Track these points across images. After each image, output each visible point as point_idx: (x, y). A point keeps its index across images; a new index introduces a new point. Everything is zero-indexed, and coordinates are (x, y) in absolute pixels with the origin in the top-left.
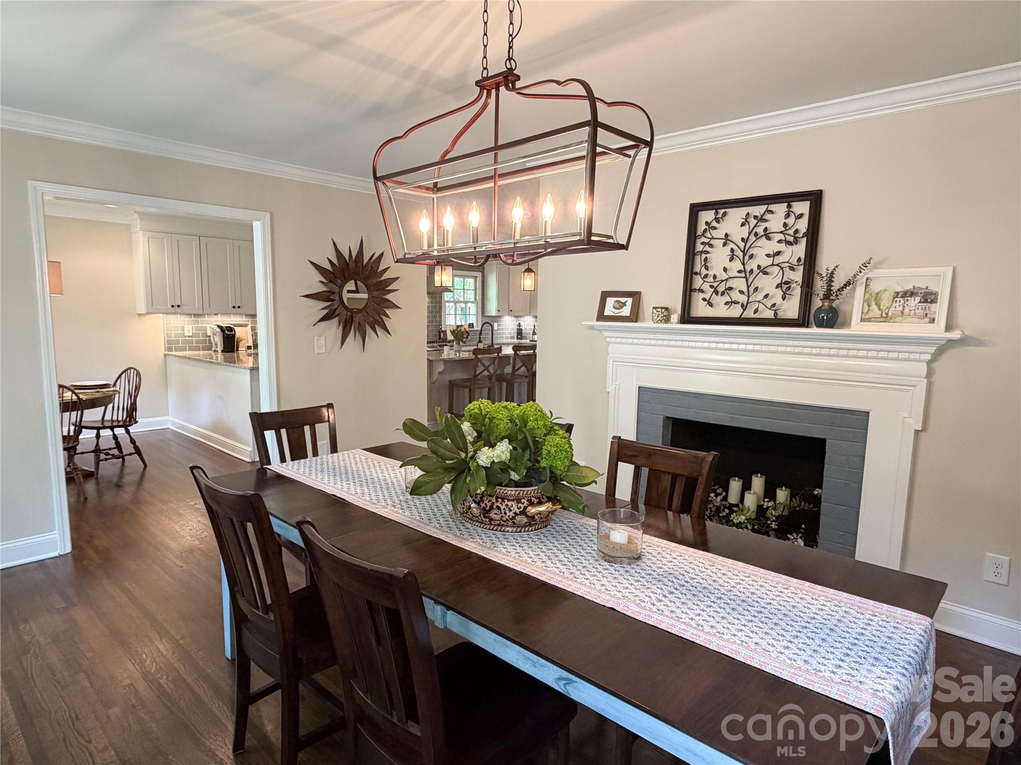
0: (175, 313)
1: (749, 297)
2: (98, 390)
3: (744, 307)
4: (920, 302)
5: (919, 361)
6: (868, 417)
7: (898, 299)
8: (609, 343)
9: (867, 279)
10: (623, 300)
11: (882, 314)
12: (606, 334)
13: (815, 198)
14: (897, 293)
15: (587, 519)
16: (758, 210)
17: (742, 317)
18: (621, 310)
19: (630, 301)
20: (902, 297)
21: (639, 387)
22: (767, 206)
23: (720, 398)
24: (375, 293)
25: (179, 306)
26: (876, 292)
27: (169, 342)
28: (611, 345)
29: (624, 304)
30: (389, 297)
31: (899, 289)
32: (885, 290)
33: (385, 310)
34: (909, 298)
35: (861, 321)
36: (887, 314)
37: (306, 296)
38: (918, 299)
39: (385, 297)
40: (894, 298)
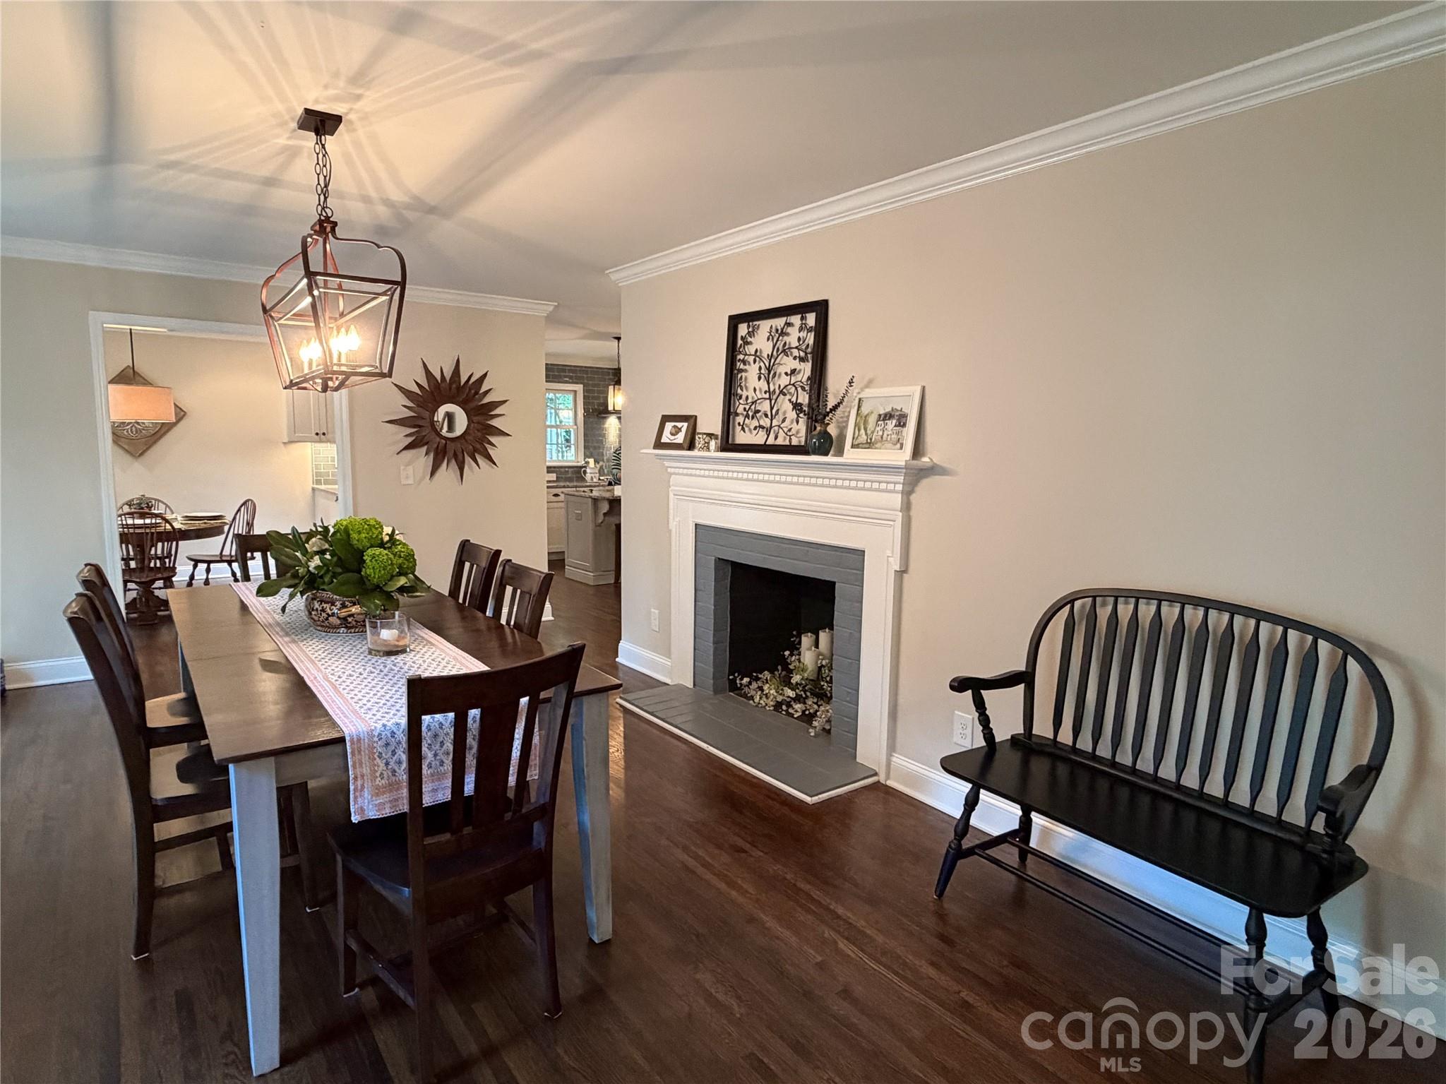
0: (321, 441)
1: (772, 420)
2: (206, 521)
3: (768, 431)
4: (895, 426)
5: (893, 491)
6: (864, 556)
7: (879, 423)
8: (671, 474)
9: (860, 400)
10: (679, 425)
11: (867, 440)
12: (667, 464)
13: (821, 308)
14: (880, 415)
15: (427, 631)
16: (779, 322)
17: (767, 443)
18: (676, 437)
19: (684, 426)
20: (884, 420)
21: (696, 524)
22: (786, 318)
23: (760, 537)
24: (475, 419)
25: (324, 434)
26: (865, 414)
27: (318, 474)
28: (673, 476)
29: (680, 430)
30: (495, 423)
31: (882, 412)
32: (872, 413)
33: (488, 437)
34: (888, 421)
35: (852, 447)
36: (871, 439)
37: (390, 422)
38: (894, 422)
39: (489, 422)
40: (878, 421)
